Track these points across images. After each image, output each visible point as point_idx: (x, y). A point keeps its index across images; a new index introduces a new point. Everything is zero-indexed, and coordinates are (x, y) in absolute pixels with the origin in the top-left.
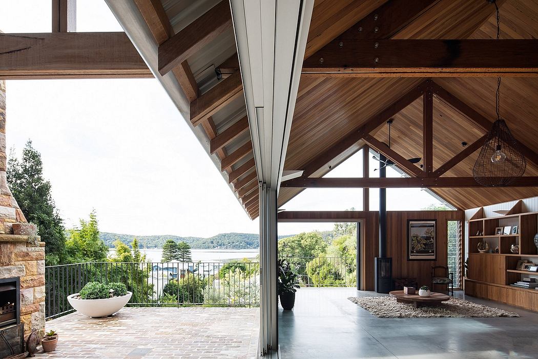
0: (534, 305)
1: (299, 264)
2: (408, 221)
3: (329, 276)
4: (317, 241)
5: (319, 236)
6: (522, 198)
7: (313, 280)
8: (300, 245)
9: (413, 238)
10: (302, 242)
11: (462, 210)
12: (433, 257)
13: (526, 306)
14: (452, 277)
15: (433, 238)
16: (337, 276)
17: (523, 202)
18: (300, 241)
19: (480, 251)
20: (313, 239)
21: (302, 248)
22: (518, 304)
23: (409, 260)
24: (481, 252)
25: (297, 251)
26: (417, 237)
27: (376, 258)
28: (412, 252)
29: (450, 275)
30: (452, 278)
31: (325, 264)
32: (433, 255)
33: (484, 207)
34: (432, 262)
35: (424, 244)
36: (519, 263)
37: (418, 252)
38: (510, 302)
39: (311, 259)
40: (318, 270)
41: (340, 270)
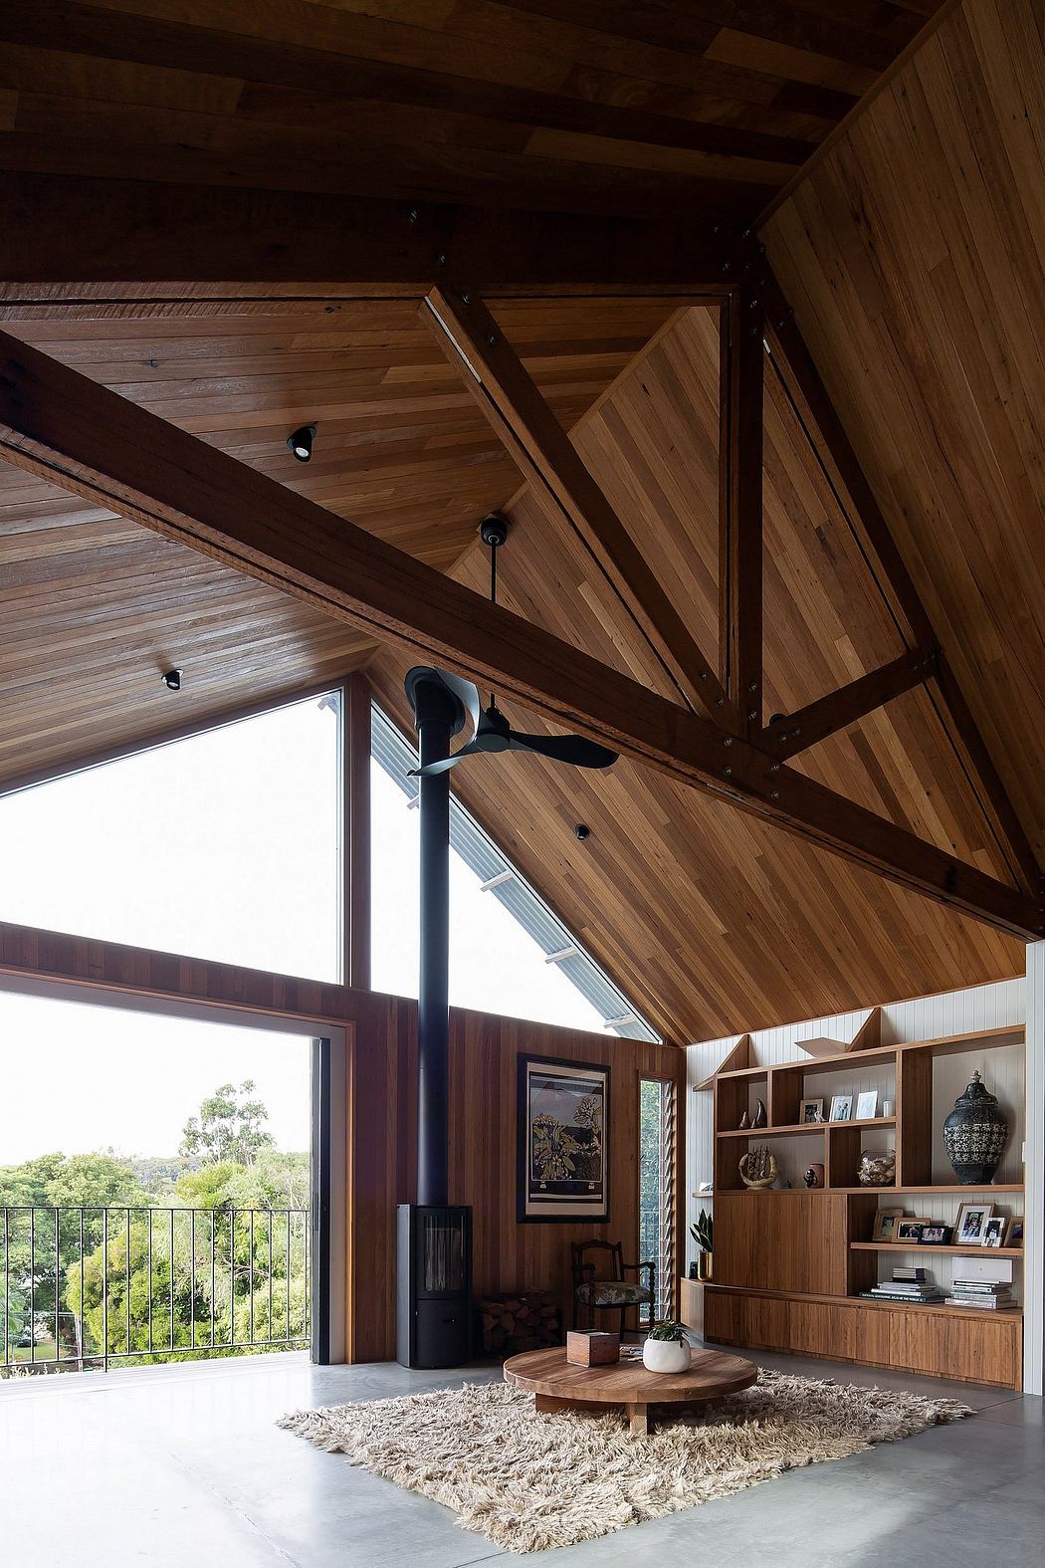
0: (957, 1360)
1: (37, 1270)
2: (523, 1059)
3: (162, 1308)
4: (112, 1188)
5: (123, 1170)
6: (884, 1002)
7: (96, 1331)
8: (40, 1202)
9: (537, 1130)
10: (51, 1187)
11: (676, 1045)
12: (599, 1210)
13: (926, 1363)
14: (652, 1277)
15: (599, 1136)
16: (195, 1307)
17: (886, 1016)
18: (42, 1185)
19: (750, 1183)
20: (96, 1178)
21: (50, 1209)
22: (898, 1360)
23: (524, 1219)
24: (754, 1185)
25: (26, 1220)
26: (551, 1128)
27: (405, 1210)
28: (535, 1189)
29: (644, 1272)
30: (652, 1284)
31: (147, 1267)
32: (600, 1201)
33: (753, 1035)
34: (597, 1226)
35: (572, 1157)
36: (878, 1220)
37: (553, 1187)
38: (872, 1355)
39: (88, 1250)
40: (114, 1287)
41: (207, 1286)
